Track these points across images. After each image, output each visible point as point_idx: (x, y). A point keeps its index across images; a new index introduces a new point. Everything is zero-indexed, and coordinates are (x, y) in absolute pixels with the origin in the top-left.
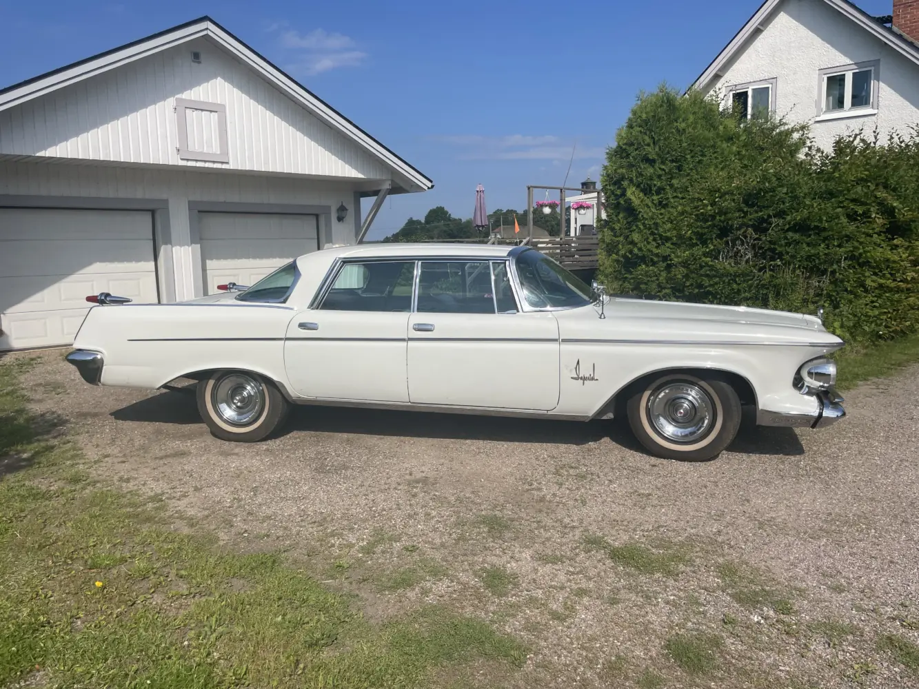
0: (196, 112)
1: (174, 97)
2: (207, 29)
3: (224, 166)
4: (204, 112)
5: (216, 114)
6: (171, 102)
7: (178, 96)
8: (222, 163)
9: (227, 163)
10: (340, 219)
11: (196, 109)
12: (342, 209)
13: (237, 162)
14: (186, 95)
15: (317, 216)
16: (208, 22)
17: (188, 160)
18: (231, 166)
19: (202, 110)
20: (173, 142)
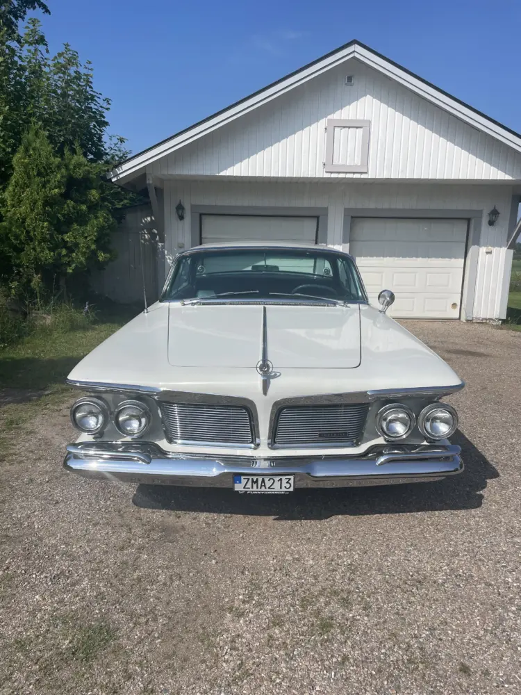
0: (344, 130)
1: (326, 117)
2: (354, 51)
3: (363, 176)
4: (351, 129)
5: (362, 129)
6: (323, 123)
7: (330, 117)
8: (361, 173)
9: (366, 173)
10: (491, 223)
11: (344, 127)
12: (495, 213)
13: (376, 172)
14: (337, 116)
15: (469, 220)
16: (356, 45)
17: (331, 172)
18: (370, 175)
19: (349, 127)
20: (321, 159)
